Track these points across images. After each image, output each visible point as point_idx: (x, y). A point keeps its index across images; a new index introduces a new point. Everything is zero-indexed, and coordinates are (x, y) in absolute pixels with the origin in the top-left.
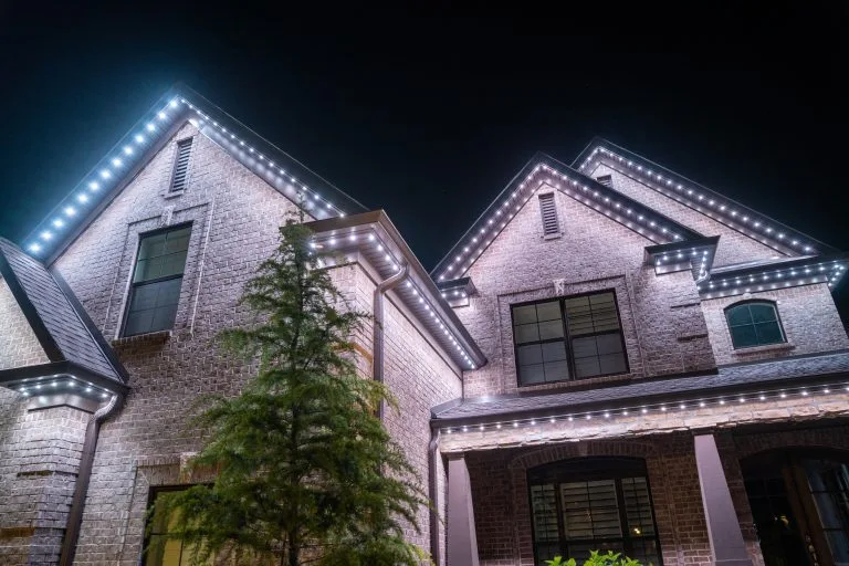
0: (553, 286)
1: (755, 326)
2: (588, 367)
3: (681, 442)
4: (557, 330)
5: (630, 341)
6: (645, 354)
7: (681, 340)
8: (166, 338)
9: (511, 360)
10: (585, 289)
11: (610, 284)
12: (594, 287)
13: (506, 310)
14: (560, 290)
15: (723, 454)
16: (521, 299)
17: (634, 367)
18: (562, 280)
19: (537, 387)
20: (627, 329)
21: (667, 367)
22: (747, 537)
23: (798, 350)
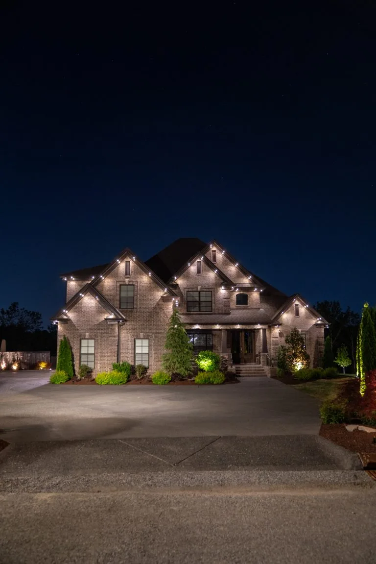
0: (198, 288)
1: (243, 300)
2: (203, 309)
3: (220, 330)
4: (197, 299)
5: (213, 304)
6: (216, 308)
7: (225, 306)
8: (132, 311)
9: (186, 305)
10: (205, 290)
11: (211, 290)
12: (207, 290)
13: (185, 292)
14: (199, 289)
15: (228, 336)
16: (190, 290)
17: (213, 311)
18: (200, 287)
19: (192, 313)
20: (213, 302)
21: (220, 312)
22: (228, 347)
23: (249, 308)
